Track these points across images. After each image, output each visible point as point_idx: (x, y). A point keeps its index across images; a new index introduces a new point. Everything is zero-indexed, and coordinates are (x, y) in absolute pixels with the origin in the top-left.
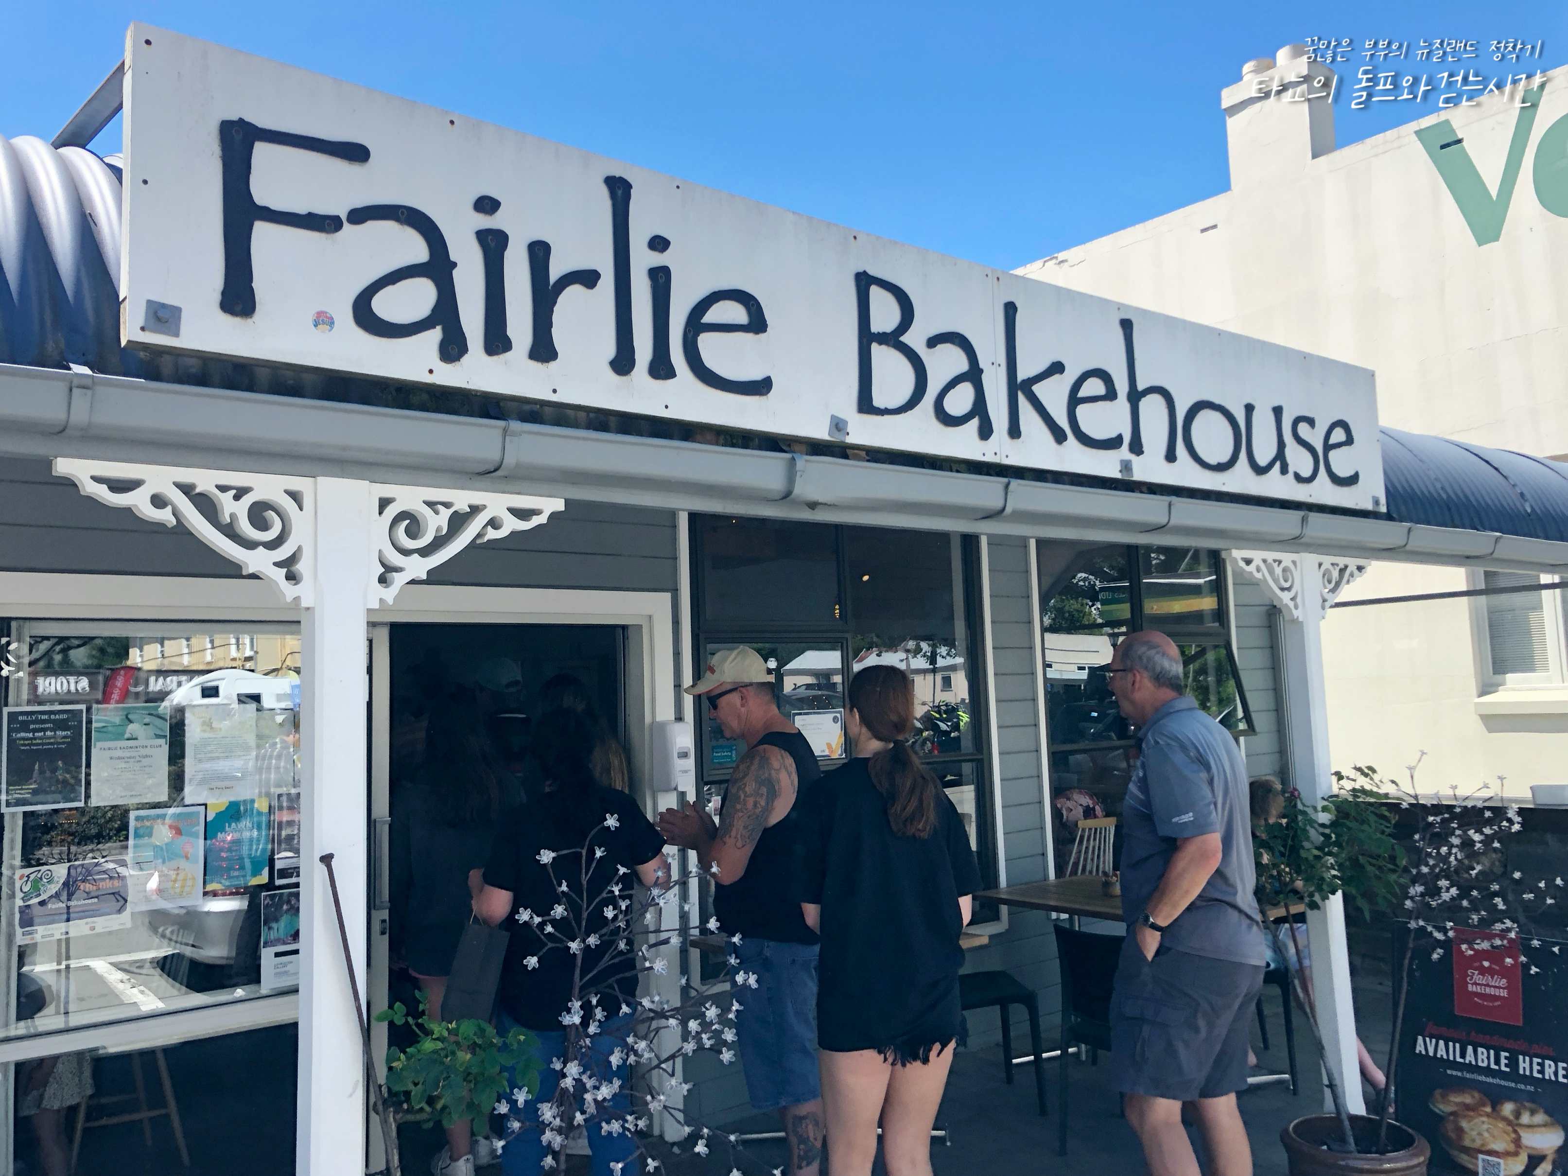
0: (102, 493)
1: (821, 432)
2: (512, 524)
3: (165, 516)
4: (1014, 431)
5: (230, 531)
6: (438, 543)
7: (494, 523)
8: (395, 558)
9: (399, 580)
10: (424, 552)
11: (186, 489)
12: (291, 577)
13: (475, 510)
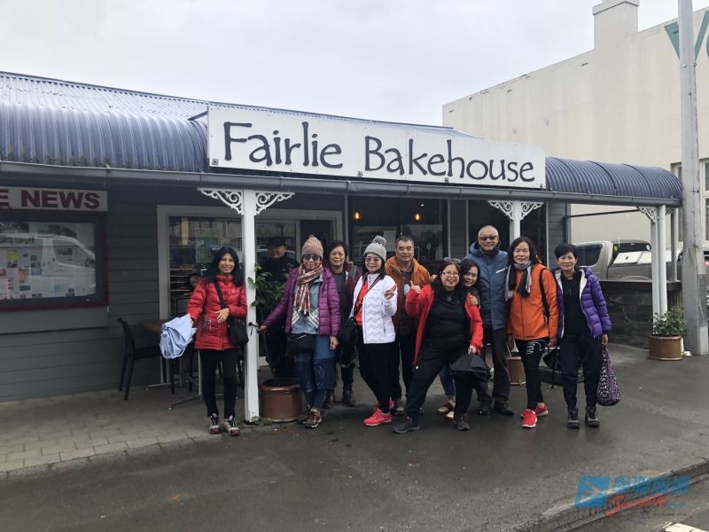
0: (205, 193)
1: (356, 175)
2: (283, 198)
3: (216, 197)
4: (411, 172)
5: (228, 200)
6: (268, 202)
7: (280, 198)
8: (259, 205)
9: (260, 210)
10: (265, 204)
11: (220, 192)
12: (240, 209)
13: (276, 195)
